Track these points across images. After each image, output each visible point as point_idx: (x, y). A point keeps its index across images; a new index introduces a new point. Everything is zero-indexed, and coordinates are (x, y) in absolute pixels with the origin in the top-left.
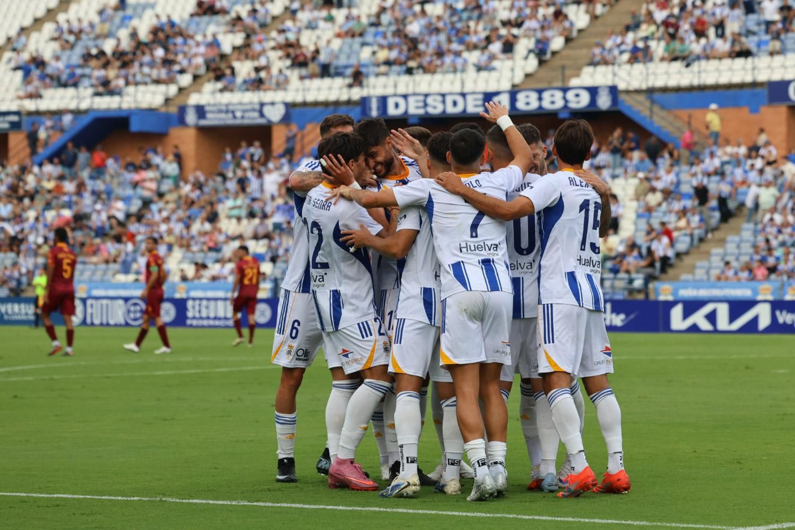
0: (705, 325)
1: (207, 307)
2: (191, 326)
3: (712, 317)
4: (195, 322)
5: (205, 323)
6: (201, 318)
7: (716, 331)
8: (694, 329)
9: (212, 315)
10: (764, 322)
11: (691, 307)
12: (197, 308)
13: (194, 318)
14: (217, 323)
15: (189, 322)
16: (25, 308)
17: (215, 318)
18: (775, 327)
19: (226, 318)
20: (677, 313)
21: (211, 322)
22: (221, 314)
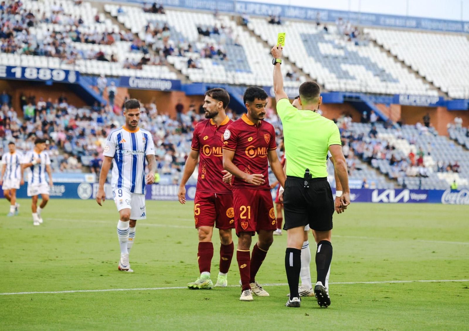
0: (385, 199)
1: (163, 189)
2: (154, 199)
3: (388, 196)
4: (156, 198)
5: (162, 198)
6: (160, 195)
7: (389, 202)
8: (381, 201)
9: (166, 193)
10: (406, 198)
11: (380, 192)
12: (158, 190)
13: (156, 195)
14: (169, 198)
15: (153, 197)
16: (55, 189)
17: (168, 195)
18: (411, 201)
19: (174, 196)
20: (375, 194)
21: (166, 198)
22: (171, 193)
